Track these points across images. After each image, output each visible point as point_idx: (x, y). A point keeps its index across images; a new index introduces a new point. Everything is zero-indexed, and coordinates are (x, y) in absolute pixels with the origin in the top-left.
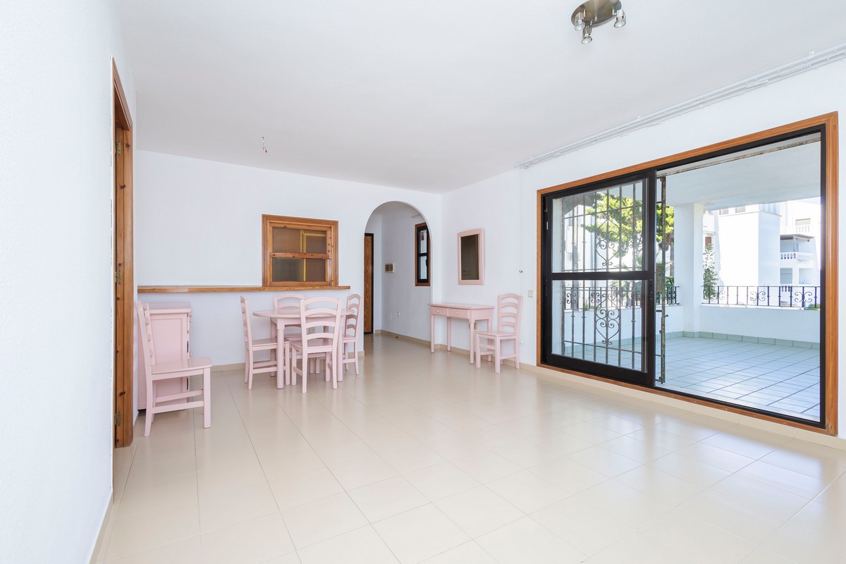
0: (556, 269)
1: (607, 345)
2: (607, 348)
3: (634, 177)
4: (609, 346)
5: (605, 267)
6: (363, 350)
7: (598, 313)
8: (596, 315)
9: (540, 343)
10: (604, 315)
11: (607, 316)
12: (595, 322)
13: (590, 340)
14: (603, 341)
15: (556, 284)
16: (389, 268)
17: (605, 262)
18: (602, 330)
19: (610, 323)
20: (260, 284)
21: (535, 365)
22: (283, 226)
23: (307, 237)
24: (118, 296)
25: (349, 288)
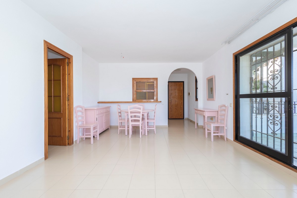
0: (242, 92)
1: (274, 135)
2: (274, 138)
3: (278, 35)
4: (276, 136)
5: (273, 90)
6: (167, 125)
7: (269, 116)
8: (268, 118)
9: (235, 130)
10: (272, 118)
11: (274, 118)
12: (268, 121)
13: (265, 131)
14: (272, 133)
15: (242, 100)
16: (189, 94)
17: (272, 87)
18: (271, 126)
19: (276, 122)
20: (131, 100)
21: (233, 140)
22: (139, 81)
23: (148, 84)
24: (68, 104)
25: (161, 102)
